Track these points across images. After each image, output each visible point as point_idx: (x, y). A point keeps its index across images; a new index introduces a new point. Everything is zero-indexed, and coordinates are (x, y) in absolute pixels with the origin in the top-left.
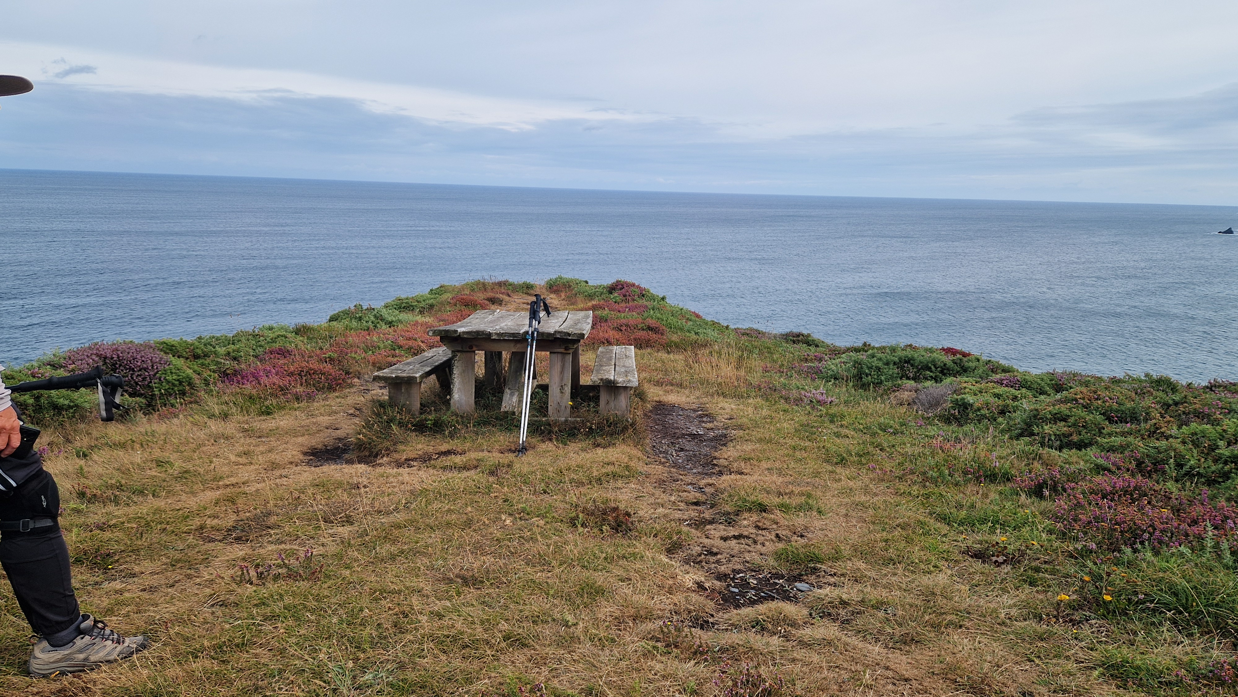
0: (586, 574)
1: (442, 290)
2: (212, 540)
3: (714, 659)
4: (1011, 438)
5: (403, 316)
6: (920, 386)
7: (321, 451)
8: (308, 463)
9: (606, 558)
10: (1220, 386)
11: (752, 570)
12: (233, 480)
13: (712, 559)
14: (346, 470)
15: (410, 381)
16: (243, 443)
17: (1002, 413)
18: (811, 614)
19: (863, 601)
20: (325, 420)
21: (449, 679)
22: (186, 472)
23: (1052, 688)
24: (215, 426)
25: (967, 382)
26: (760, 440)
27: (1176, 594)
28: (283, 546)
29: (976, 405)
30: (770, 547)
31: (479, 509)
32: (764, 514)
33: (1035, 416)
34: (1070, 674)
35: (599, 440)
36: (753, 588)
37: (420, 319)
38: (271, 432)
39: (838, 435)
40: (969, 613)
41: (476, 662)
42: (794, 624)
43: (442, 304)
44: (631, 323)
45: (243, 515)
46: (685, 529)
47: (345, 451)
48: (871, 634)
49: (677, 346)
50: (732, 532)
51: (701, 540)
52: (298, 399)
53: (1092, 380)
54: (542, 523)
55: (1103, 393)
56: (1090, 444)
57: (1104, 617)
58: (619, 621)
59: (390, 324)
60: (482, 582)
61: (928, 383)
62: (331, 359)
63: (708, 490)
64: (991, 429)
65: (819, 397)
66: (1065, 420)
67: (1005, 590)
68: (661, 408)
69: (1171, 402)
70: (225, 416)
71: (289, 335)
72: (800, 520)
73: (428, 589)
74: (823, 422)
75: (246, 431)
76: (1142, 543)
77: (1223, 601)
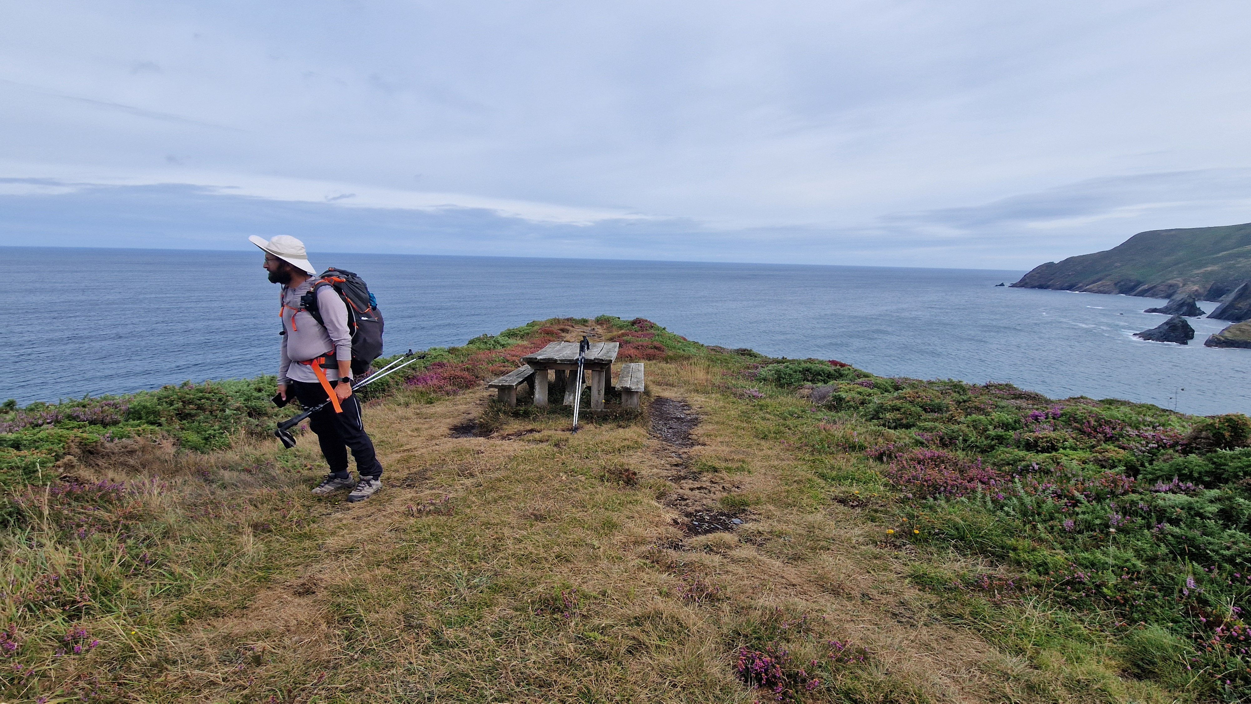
0: (607, 514)
1: (533, 324)
2: (393, 486)
3: (679, 571)
4: (866, 420)
5: (511, 341)
6: (814, 386)
7: (460, 428)
8: (452, 436)
9: (619, 504)
10: (992, 386)
11: (707, 510)
12: (408, 447)
13: (683, 503)
14: (472, 442)
15: (510, 387)
16: (416, 423)
17: (862, 403)
18: (740, 540)
19: (771, 532)
20: (462, 408)
21: (522, 583)
22: (382, 441)
23: (880, 591)
24: (401, 411)
25: (842, 384)
26: (717, 423)
27: (957, 529)
28: (434, 491)
29: (847, 399)
30: (719, 495)
31: (547, 469)
32: (716, 474)
33: (881, 407)
34: (892, 581)
35: (621, 423)
36: (707, 522)
37: (520, 342)
38: (432, 416)
39: (764, 419)
40: (834, 540)
41: (540, 571)
42: (729, 547)
43: (534, 332)
44: (645, 344)
45: (413, 470)
46: (669, 483)
47: (473, 427)
48: (775, 553)
49: (671, 359)
50: (697, 485)
51: (677, 490)
52: (448, 394)
53: (917, 383)
54: (583, 479)
55: (923, 394)
56: (914, 425)
57: (914, 543)
58: (625, 546)
59: (503, 346)
60: (546, 518)
61: (820, 384)
62: (468, 369)
63: (684, 456)
64: (855, 415)
65: (755, 394)
66: (898, 410)
67: (856, 525)
68: (660, 401)
69: (961, 400)
70: (407, 405)
71: (444, 354)
72: (737, 477)
73: (514, 523)
74: (755, 410)
75: (418, 414)
76: (940, 493)
77: (986, 534)
